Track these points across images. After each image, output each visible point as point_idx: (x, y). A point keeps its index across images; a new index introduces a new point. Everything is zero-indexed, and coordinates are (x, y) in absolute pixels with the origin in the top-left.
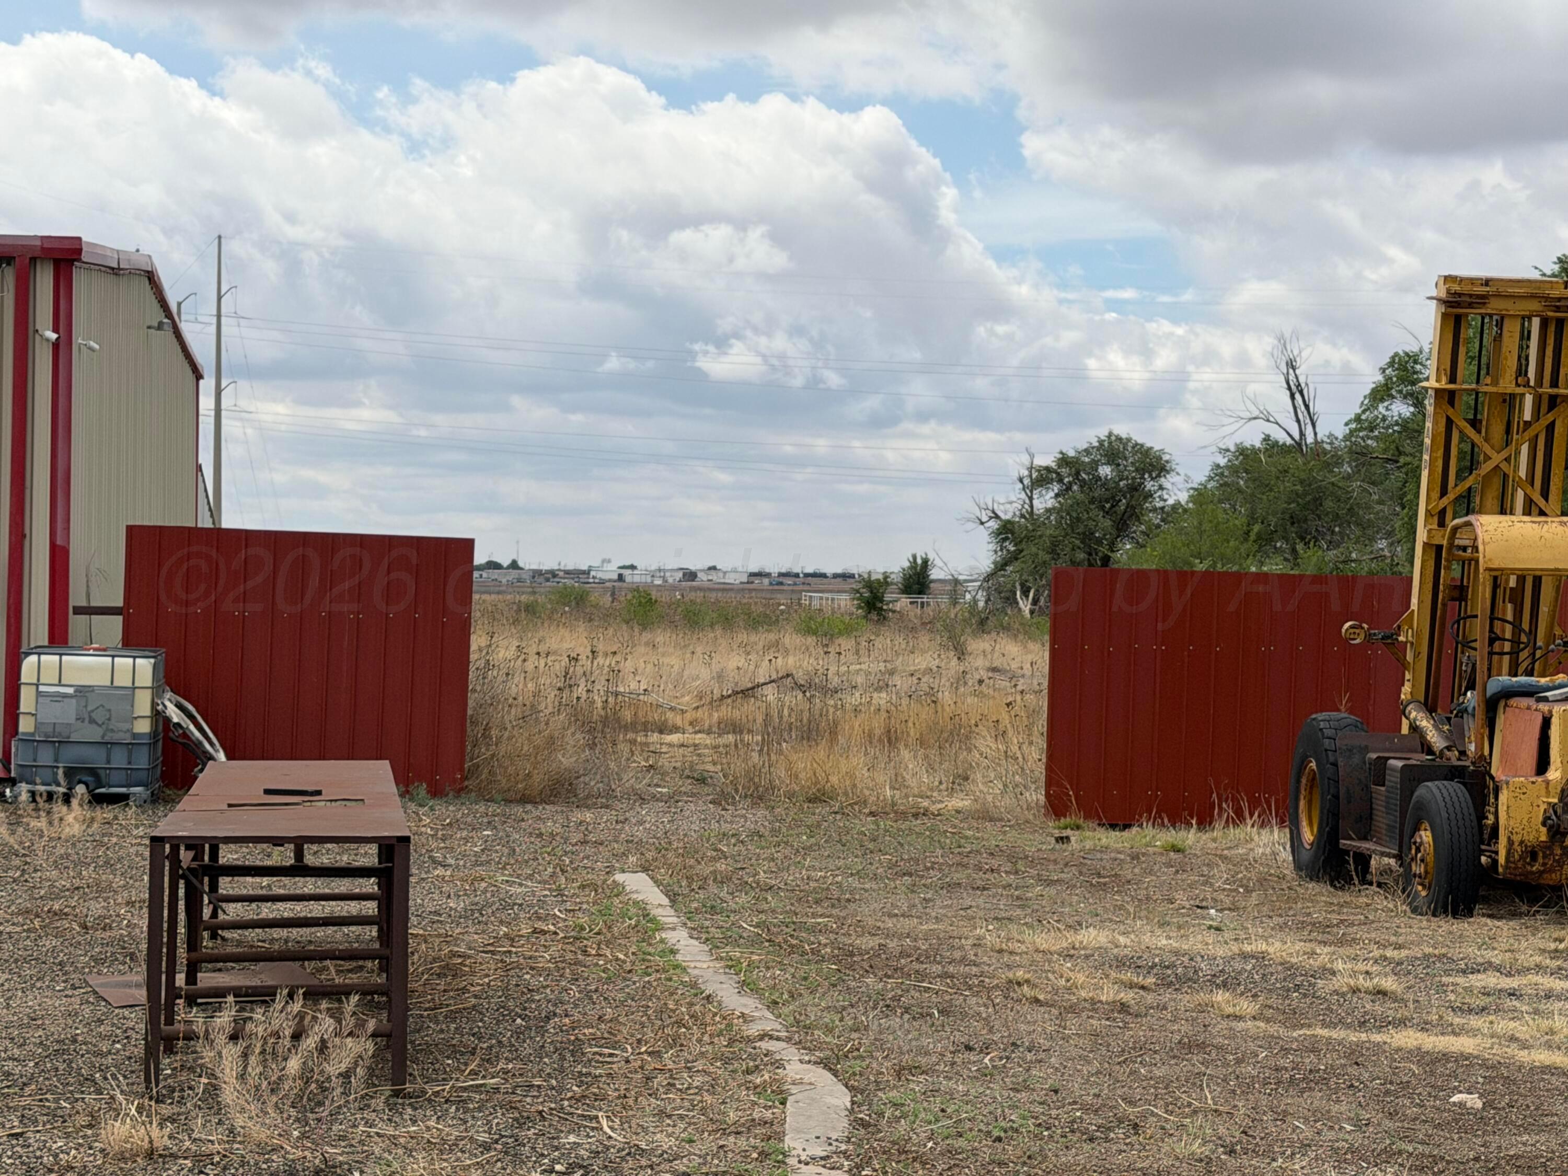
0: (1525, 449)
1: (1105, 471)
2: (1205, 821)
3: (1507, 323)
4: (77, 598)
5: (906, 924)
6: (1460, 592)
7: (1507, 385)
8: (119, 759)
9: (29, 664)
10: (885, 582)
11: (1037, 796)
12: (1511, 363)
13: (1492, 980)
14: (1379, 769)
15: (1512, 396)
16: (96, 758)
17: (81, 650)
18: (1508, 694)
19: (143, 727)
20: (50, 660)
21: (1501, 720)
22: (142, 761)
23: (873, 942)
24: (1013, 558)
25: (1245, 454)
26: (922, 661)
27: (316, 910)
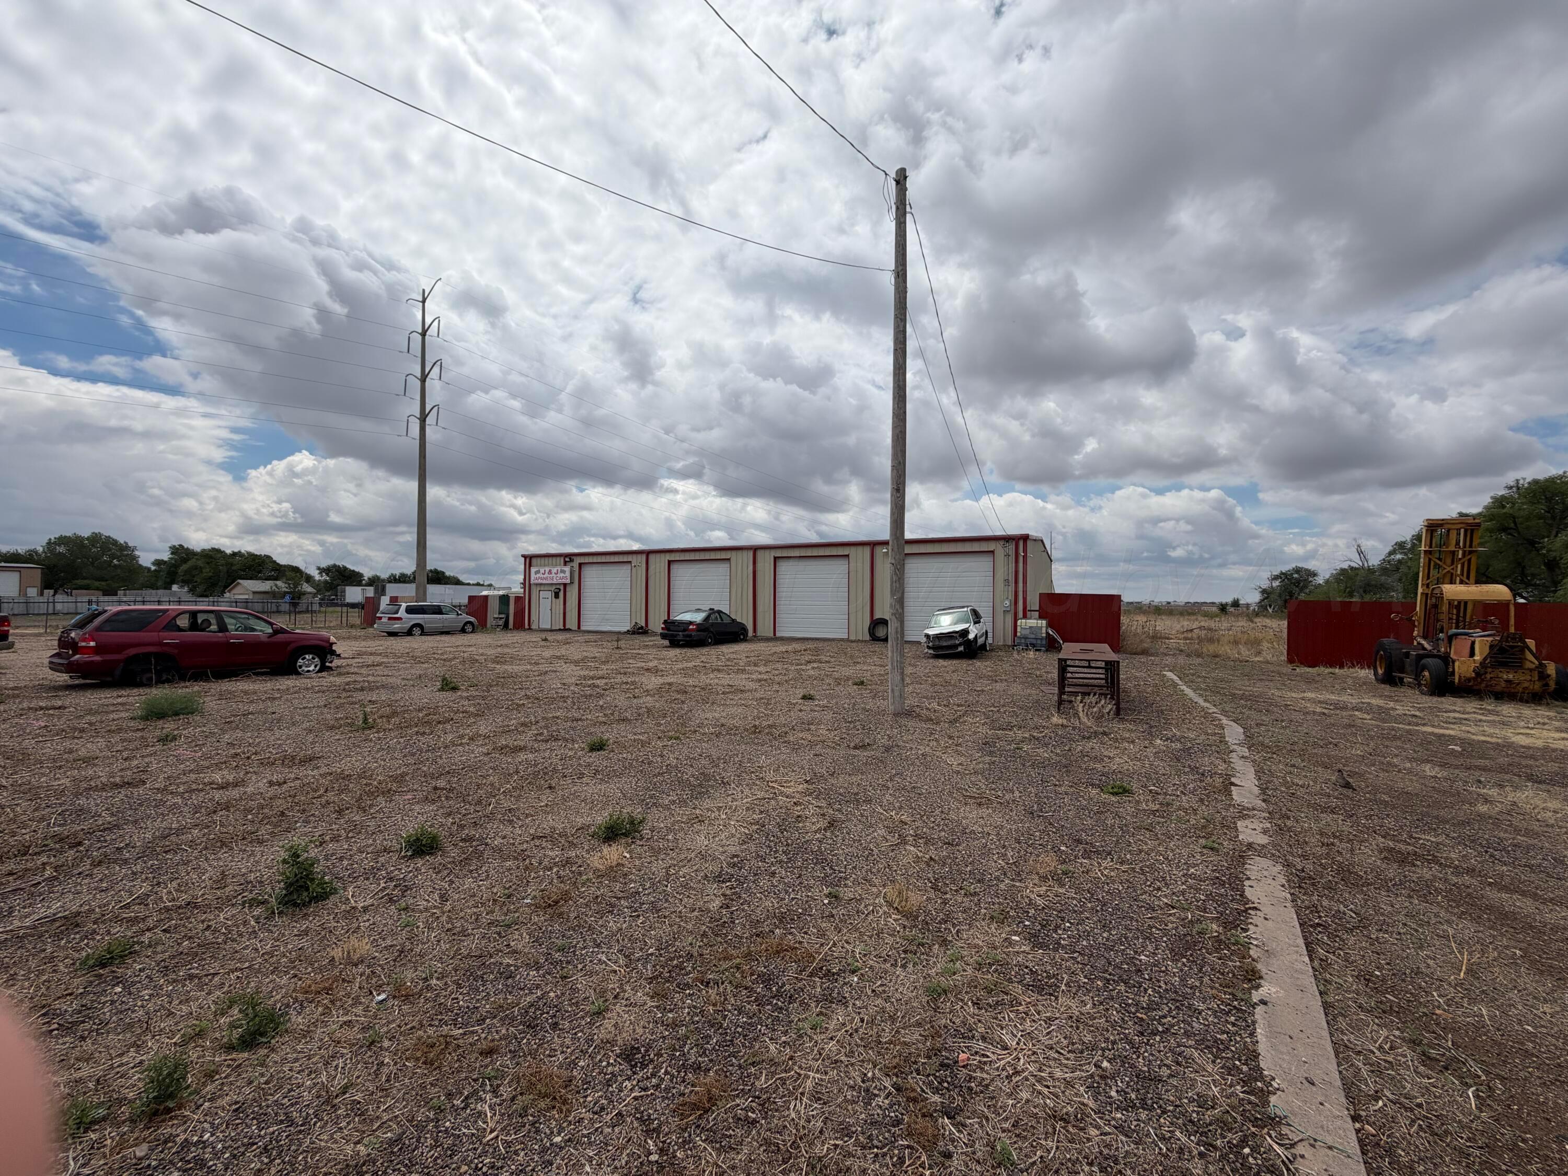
0: (1459, 566)
1: (1296, 576)
2: (1342, 666)
3: (1451, 532)
4: (1028, 608)
5: (1248, 688)
6: (1435, 606)
7: (1452, 548)
8: (1039, 642)
9: (1019, 622)
10: (1227, 604)
11: (1284, 658)
12: (1454, 542)
13: (1457, 715)
14: (1407, 655)
15: (1454, 552)
16: (1034, 642)
17: (1030, 618)
18: (1456, 635)
19: (1044, 635)
20: (1024, 621)
21: (1454, 643)
22: (1044, 642)
23: (1241, 692)
24: (1266, 598)
25: (1343, 570)
26: (1240, 624)
27: (1089, 676)
